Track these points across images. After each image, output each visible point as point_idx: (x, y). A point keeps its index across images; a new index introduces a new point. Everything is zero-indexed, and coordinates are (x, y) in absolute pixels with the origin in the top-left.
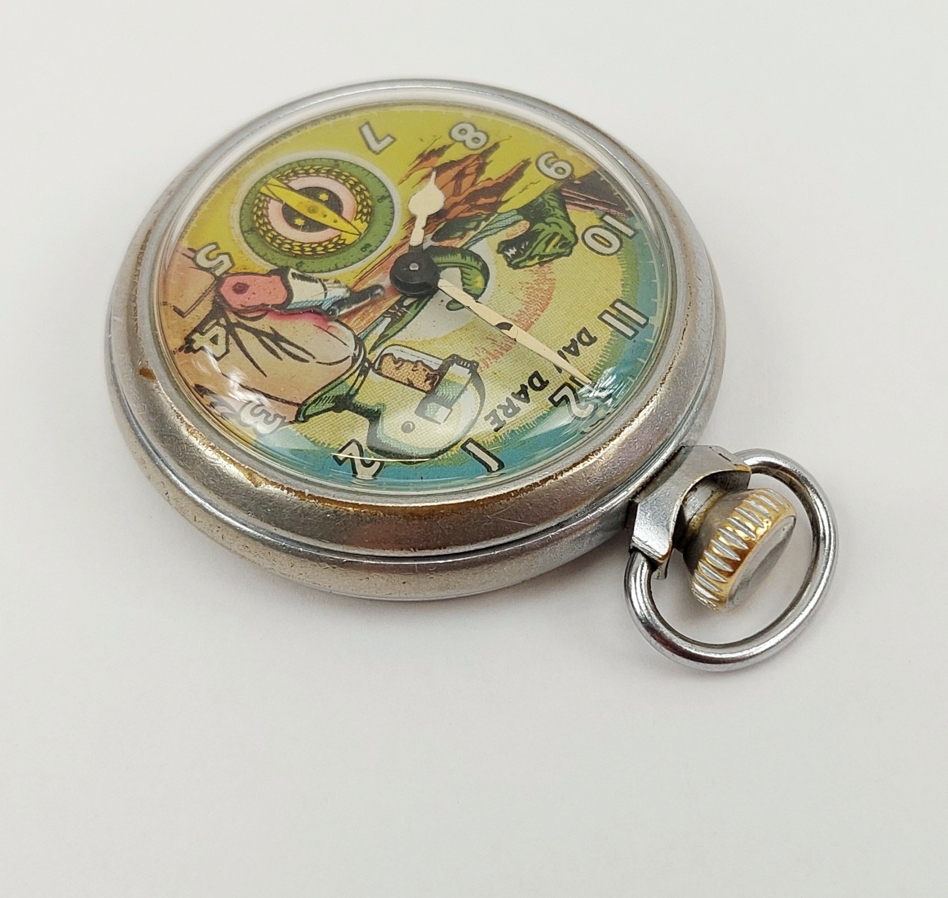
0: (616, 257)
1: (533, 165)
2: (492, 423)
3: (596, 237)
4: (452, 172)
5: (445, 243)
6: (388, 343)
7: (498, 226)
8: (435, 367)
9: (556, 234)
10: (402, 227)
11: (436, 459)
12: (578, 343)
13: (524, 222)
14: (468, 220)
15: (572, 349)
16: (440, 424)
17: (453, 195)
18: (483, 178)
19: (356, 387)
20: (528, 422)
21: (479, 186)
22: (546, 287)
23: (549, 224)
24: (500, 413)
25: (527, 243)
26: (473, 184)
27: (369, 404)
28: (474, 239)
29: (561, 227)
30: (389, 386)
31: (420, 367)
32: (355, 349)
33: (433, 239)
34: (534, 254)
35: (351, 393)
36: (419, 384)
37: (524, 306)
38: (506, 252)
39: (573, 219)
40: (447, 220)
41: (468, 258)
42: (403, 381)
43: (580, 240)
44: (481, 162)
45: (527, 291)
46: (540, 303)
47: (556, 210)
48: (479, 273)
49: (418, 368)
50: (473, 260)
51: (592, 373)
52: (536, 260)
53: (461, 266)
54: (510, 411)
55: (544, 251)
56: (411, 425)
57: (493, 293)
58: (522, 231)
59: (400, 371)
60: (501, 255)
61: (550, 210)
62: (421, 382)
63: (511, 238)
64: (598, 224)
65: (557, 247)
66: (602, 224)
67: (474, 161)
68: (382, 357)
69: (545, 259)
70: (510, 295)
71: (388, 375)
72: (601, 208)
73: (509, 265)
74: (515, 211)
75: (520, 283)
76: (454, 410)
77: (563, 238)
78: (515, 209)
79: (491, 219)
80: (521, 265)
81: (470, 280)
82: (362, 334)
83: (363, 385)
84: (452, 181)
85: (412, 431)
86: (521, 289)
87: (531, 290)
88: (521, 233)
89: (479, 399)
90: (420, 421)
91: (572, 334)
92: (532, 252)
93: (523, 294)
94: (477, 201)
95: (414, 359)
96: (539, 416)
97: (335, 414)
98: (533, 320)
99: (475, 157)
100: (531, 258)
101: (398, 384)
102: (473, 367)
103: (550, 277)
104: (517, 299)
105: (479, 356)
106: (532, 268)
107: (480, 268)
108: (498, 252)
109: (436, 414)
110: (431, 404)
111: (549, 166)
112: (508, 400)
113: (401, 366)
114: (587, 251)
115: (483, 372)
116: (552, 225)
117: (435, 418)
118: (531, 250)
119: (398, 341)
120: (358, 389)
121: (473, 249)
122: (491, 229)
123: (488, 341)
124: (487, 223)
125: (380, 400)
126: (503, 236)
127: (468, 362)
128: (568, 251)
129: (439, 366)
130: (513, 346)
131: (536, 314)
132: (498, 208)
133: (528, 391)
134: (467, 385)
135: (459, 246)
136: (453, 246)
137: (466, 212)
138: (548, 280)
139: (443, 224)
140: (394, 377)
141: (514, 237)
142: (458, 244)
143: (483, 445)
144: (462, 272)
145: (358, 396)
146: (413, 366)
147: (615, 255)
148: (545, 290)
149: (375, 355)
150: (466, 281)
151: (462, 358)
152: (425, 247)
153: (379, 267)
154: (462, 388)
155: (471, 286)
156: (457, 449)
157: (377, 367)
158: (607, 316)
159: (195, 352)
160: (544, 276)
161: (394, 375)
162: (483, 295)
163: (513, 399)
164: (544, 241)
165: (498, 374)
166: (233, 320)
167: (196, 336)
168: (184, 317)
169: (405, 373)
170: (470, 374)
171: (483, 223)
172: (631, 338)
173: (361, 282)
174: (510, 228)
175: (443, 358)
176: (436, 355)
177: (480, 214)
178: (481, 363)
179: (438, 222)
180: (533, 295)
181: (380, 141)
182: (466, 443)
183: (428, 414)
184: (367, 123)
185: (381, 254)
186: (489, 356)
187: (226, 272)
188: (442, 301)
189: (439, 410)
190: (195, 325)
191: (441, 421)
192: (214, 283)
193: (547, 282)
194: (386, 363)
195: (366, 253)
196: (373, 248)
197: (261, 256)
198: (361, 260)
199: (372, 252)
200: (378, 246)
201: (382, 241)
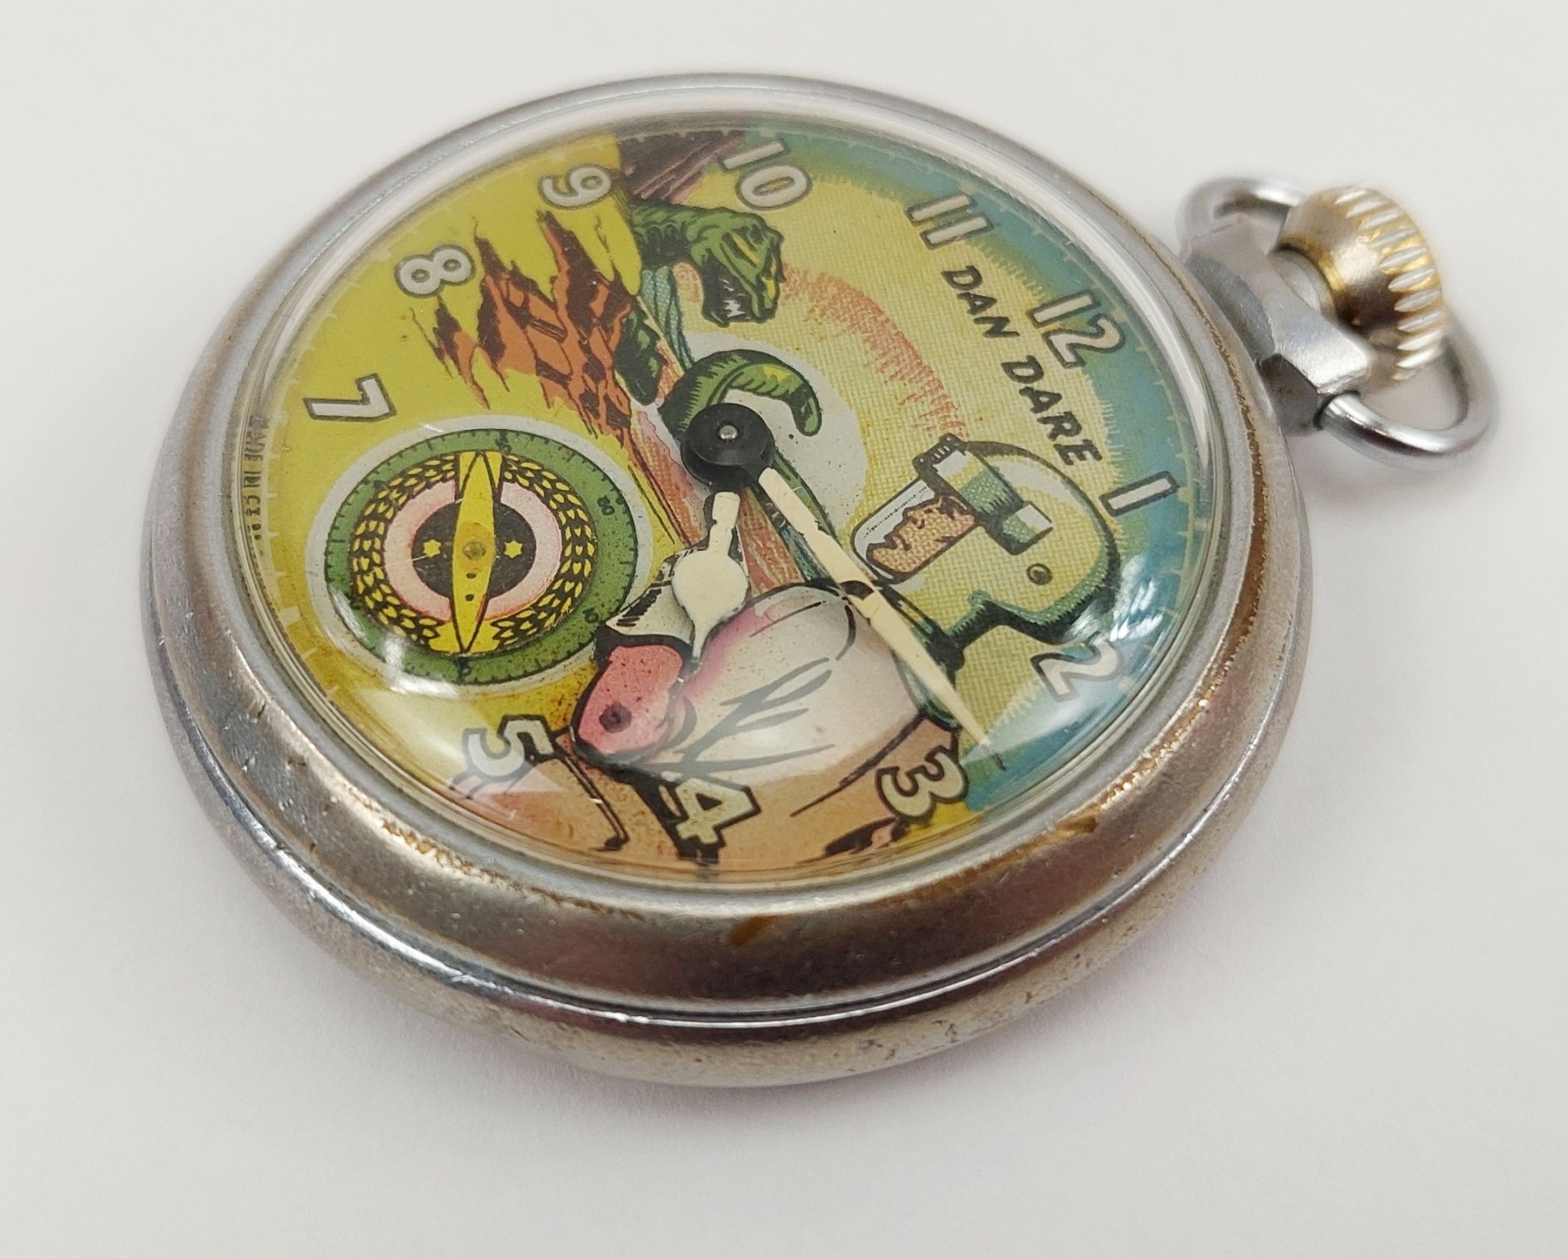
0: (818, 181)
1: (557, 212)
2: (1082, 458)
3: (762, 190)
4: (506, 324)
5: (665, 388)
7: (666, 306)
8: (930, 494)
9: (727, 237)
10: (593, 436)
12: (971, 292)
13: (677, 268)
14: (628, 341)
15: (978, 303)
16: (1050, 529)
17: (561, 340)
18: (545, 287)
19: (920, 620)
20: (1101, 410)
21: (562, 300)
22: (832, 290)
23: (699, 238)
24: (1065, 441)
25: (725, 281)
26: (553, 305)
27: (964, 614)
28: (677, 347)
29: (717, 227)
30: (940, 574)
31: (919, 515)
32: (837, 595)
33: (645, 402)
34: (752, 280)
35: (929, 630)
36: (954, 529)
37: (859, 334)
38: (730, 315)
39: (708, 205)
40: (612, 368)
41: (714, 369)
42: (939, 548)
43: (759, 213)
44: (505, 276)
45: (829, 317)
46: (862, 309)
47: (675, 217)
48: (754, 366)
49: (919, 518)
50: (721, 363)
51: (1039, 297)
52: (770, 284)
53: (727, 386)
54: (1067, 425)
55: (754, 265)
56: (1036, 568)
57: (809, 362)
58: (695, 278)
59: (913, 545)
60: (732, 324)
61: (668, 227)
62: (951, 525)
63: (702, 298)
64: (736, 178)
65: (755, 246)
66: (738, 173)
67: (497, 285)
69: (773, 269)
70: (825, 342)
71: (914, 566)
72: (704, 162)
73: (760, 320)
74: (645, 272)
75: (805, 321)
76: (1033, 500)
77: (742, 231)
78: (643, 269)
79: (645, 308)
80: (768, 305)
81: (764, 383)
82: (806, 573)
83: (922, 608)
84: (524, 331)
85: (1048, 571)
86: (820, 323)
87: (828, 313)
88: (699, 282)
89: (1022, 458)
90: (1034, 553)
91: (949, 293)
92: (748, 282)
93: (832, 325)
94: (593, 312)
95: (898, 518)
96: (1093, 393)
97: (965, 668)
98: (893, 332)
99: (490, 279)
100: (760, 287)
101: (940, 557)
102: (951, 444)
103: (815, 277)
104: (837, 336)
105: (934, 427)
106: (782, 294)
107: (745, 361)
108: (723, 324)
109: (1029, 526)
110: (1005, 527)
111: (573, 193)
112: (1045, 421)
113: (903, 541)
114: (786, 212)
115: (974, 433)
116: (704, 235)
117: (1037, 532)
118: (743, 282)
119: (848, 526)
120: (926, 618)
121: (698, 355)
122: (668, 318)
123: (907, 404)
124: (651, 317)
125: (963, 595)
126: (691, 306)
127: (940, 445)
128: (771, 235)
129: (928, 489)
131: (883, 323)
132: (627, 293)
133: (1037, 388)
134: (986, 464)
135: (681, 373)
136: (675, 380)
137: (609, 337)
138: (819, 282)
139: (617, 376)
140: (923, 559)
141: (702, 293)
142: (675, 371)
143: (1120, 486)
144: (741, 388)
145: (940, 623)
146: (911, 524)
147: (813, 182)
148: (839, 293)
150: (763, 389)
151: (928, 453)
152: (657, 420)
153: (668, 498)
154: (990, 473)
155: (777, 386)
156: (1113, 523)
157: (890, 577)
158: (934, 237)
159: (721, 843)
160: (808, 284)
161: (919, 558)
162: (806, 378)
163: (1045, 414)
164: (733, 257)
165: (983, 415)
166: (677, 758)
167: (685, 830)
168: (627, 839)
169: (921, 541)
170: (967, 452)
171: (647, 322)
172: (990, 226)
173: (688, 535)
174: (680, 292)
175: (914, 478)
176: (904, 486)
177: (625, 320)
178: (951, 430)
179: (611, 382)
180: (841, 313)
181: (365, 400)
182: (1108, 507)
183: (1023, 538)
184: (307, 402)
185: (639, 485)
186: (940, 415)
187: (552, 736)
188: (791, 436)
189: (1022, 519)
190: (657, 826)
191: (1046, 525)
192: (569, 762)
193: (823, 285)
194: (888, 560)
195: (619, 509)
196: (614, 496)
197: (540, 670)
198: (632, 522)
199: (621, 500)
200: (611, 487)
201: (606, 477)
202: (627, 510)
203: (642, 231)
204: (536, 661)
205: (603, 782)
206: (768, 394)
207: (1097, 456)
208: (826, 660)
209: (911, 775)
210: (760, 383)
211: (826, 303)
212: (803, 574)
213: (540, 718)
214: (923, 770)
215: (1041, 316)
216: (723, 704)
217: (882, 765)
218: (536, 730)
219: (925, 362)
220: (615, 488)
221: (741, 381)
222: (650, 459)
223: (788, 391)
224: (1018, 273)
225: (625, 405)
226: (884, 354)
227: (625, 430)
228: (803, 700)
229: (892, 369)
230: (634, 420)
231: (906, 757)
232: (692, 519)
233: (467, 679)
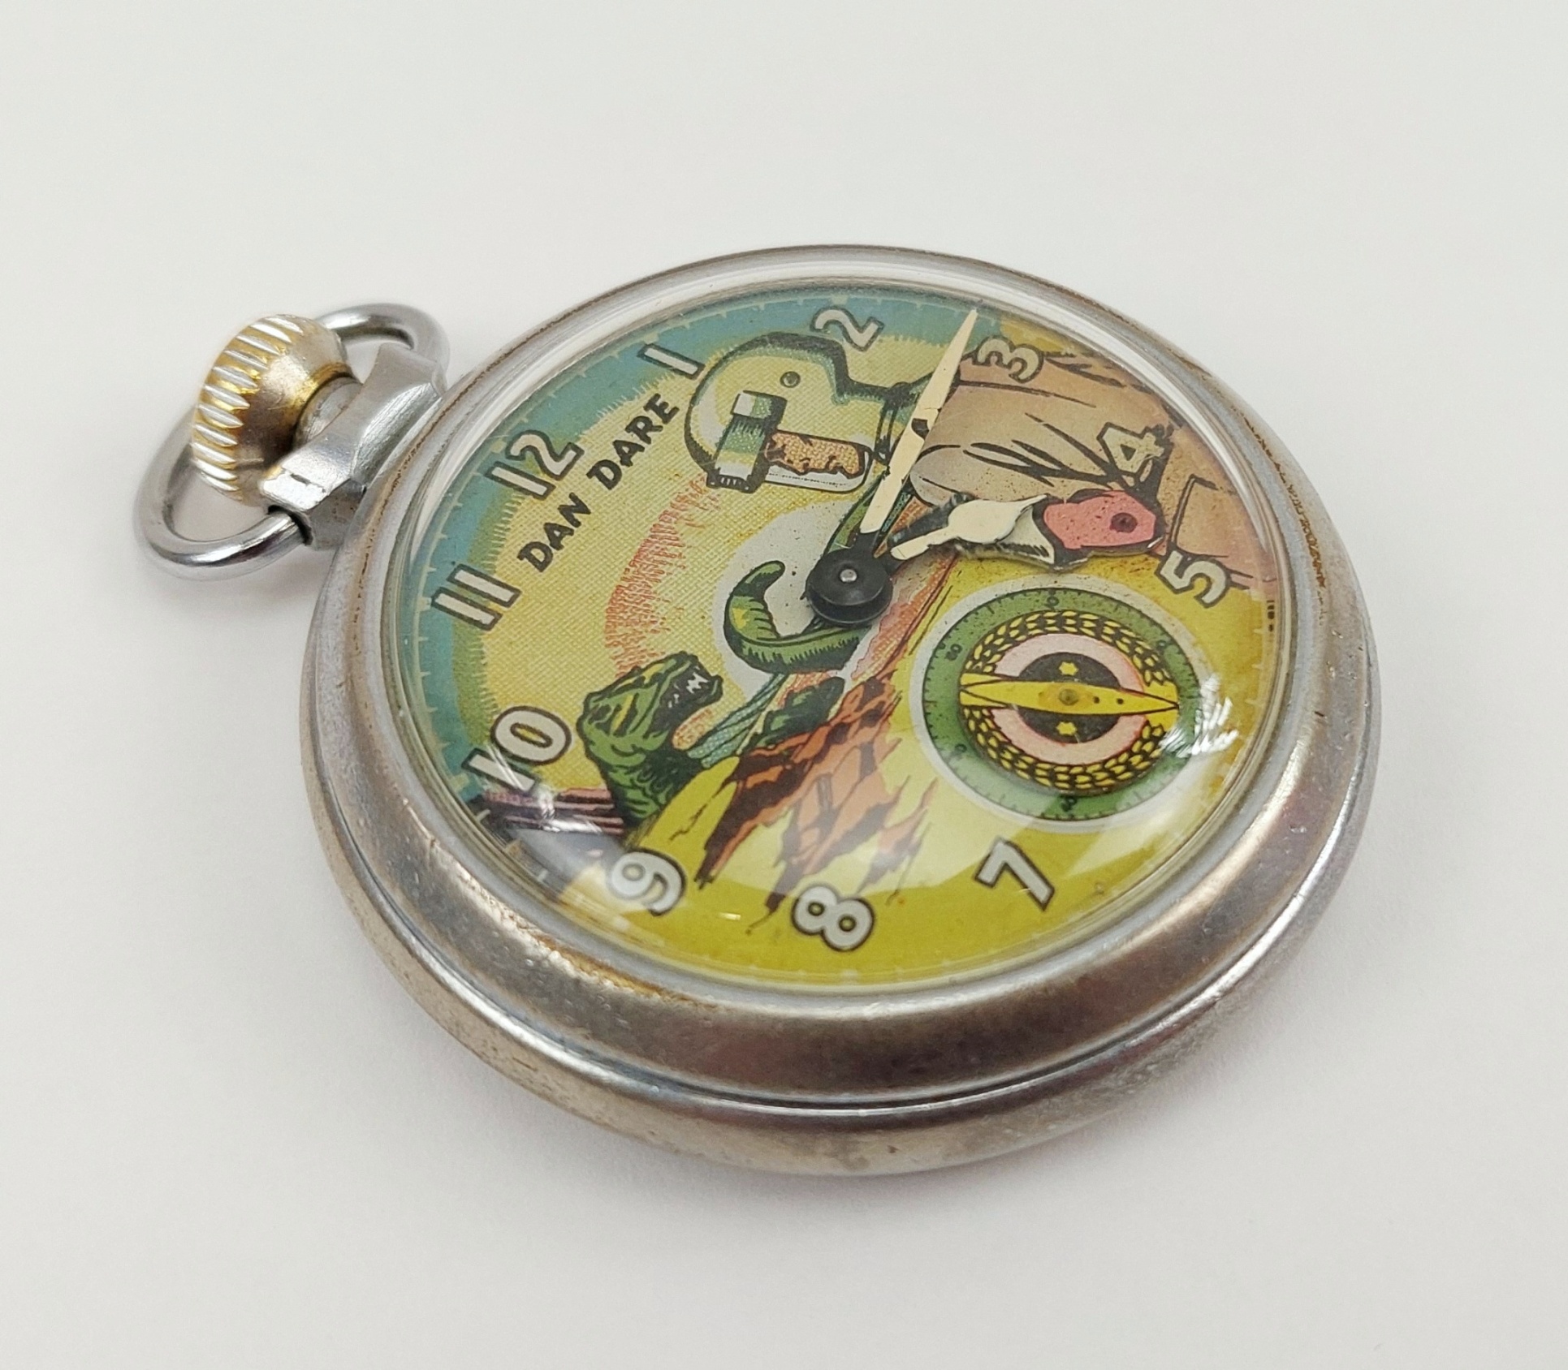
0: (500, 707)
1: (690, 874)
2: (665, 404)
3: (542, 741)
4: (843, 825)
5: (816, 678)
6: (860, 493)
7: (731, 729)
8: (774, 468)
9: (621, 732)
11: (736, 346)
12: (548, 544)
13: (685, 746)
14: (789, 731)
15: (557, 533)
16: (746, 392)
17: (829, 775)
18: (783, 823)
19: (887, 421)
20: (609, 414)
21: (786, 803)
22: (620, 630)
23: (637, 750)
24: (656, 420)
25: (670, 706)
26: (797, 806)
27: (860, 401)
28: (768, 696)
29: (613, 748)
30: (838, 430)
31: (798, 466)
33: (841, 681)
34: (655, 687)
35: (890, 413)
36: (792, 442)
38: (705, 681)
39: (593, 770)
40: (827, 724)
41: (769, 658)
42: (818, 441)
43: (572, 728)
44: (795, 861)
45: (652, 617)
46: (625, 601)
47: (628, 783)
48: (745, 635)
49: (801, 464)
50: (760, 657)
51: (520, 501)
52: (648, 675)
53: (779, 640)
54: (641, 425)
55: (636, 696)
56: (787, 384)
58: (685, 727)
59: (827, 456)
60: (713, 674)
61: (642, 781)
62: (790, 445)
63: (702, 710)
64: (542, 768)
65: (613, 708)
66: (534, 770)
67: (809, 860)
68: (862, 470)
69: (631, 681)
70: (680, 607)
71: (844, 446)
73: (694, 658)
74: (705, 766)
75: (668, 629)
76: (728, 413)
77: (606, 728)
78: (704, 769)
79: (747, 741)
80: (673, 662)
81: (756, 619)
82: (906, 500)
83: (876, 425)
84: (841, 807)
85: (783, 376)
86: (664, 618)
88: (686, 723)
89: (695, 436)
90: (775, 390)
91: (561, 557)
92: (659, 688)
93: (657, 611)
94: (782, 773)
95: (810, 475)
96: (595, 426)
98: (633, 569)
99: (809, 869)
100: (657, 678)
101: (824, 436)
102: (715, 479)
103: (615, 649)
104: (667, 601)
106: (652, 660)
107: (745, 643)
108: (719, 679)
109: (753, 404)
110: (765, 416)
111: (658, 877)
112: (648, 440)
113: (829, 463)
114: (557, 710)
115: (697, 472)
116: (631, 750)
117: (754, 397)
118: (661, 693)
119: (845, 498)
120: (882, 420)
121: (766, 677)
122: (743, 719)
123: (701, 523)
124: (751, 732)
125: (845, 409)
126: (717, 712)
127: (724, 485)
128: (592, 705)
129: (770, 472)
130: (657, 522)
131: (629, 580)
132: (741, 761)
133: (619, 459)
134: (718, 451)
135: (792, 677)
136: (801, 676)
137: (797, 746)
138: (619, 642)
139: (831, 715)
140: (834, 445)
141: (698, 713)
142: (793, 681)
143: (673, 374)
144: (773, 629)
145: (879, 410)
146: (811, 465)
147: (503, 711)
148: (621, 624)
149: (874, 472)
150: (764, 616)
151: (738, 489)
152: (851, 665)
153: (916, 614)
154: (723, 447)
155: (752, 609)
156: (710, 363)
157: (866, 454)
158: (505, 595)
159: (1147, 430)
160: (627, 650)
161: (836, 447)
162: (728, 596)
163: (641, 443)
164: (638, 718)
165: (672, 476)
166: (1115, 485)
167: (1159, 452)
168: (1192, 476)
169: (819, 455)
170: (716, 467)
171: (760, 731)
172: (462, 567)
173: (937, 582)
174: (707, 729)
175: (767, 485)
176: (779, 487)
177: (770, 747)
178: (704, 486)
179: (841, 716)
180: (641, 612)
181: (1006, 867)
182: (697, 373)
183: (767, 402)
184: (1043, 906)
185: (921, 638)
186: (694, 499)
187: (1164, 559)
188: (794, 574)
189: (751, 410)
190: (1169, 467)
191: (744, 395)
192: (1173, 538)
193: (620, 640)
194: (854, 462)
195: (948, 643)
196: (941, 653)
197: (1120, 602)
198: (954, 627)
199: (941, 646)
200: (935, 659)
201: (929, 667)
202: (947, 636)
203: (662, 798)
204: (1116, 609)
205: (1169, 512)
206: (765, 610)
207: (657, 396)
208: (966, 452)
209: (1009, 366)
210: (759, 622)
211: (636, 627)
212: (908, 502)
213: (1158, 573)
214: (999, 362)
215: (541, 490)
216: (1052, 485)
217: (1015, 383)
218: (1169, 570)
219: (650, 533)
220: (934, 655)
221: (767, 634)
222: (892, 645)
223: (751, 601)
224: (502, 525)
225: (856, 692)
226: (662, 562)
227: (878, 678)
228: (1008, 447)
229: (672, 550)
230: (865, 678)
231: (1000, 375)
232: (921, 589)
233: (1167, 639)
